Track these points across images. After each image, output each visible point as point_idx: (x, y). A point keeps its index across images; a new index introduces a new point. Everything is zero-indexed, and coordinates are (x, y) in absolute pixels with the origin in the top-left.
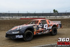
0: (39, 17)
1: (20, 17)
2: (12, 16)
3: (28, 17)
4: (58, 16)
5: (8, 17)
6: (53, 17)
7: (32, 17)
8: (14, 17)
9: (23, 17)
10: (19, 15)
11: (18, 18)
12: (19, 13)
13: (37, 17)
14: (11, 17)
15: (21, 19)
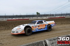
0: (24, 18)
1: (7, 19)
3: (14, 19)
7: (17, 18)
9: (9, 19)
11: (5, 19)
13: (22, 18)
15: (8, 20)
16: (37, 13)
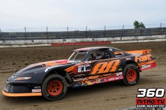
0: (96, 39)
1: (50, 41)
2: (32, 40)
3: (68, 41)
4: (141, 35)
5: (22, 42)
6: (129, 38)
7: (78, 40)
8: (35, 41)
9: (57, 41)
10: (48, 35)
11: (46, 43)
12: (49, 31)
13: (91, 40)
14: (29, 42)
16: (136, 24)
